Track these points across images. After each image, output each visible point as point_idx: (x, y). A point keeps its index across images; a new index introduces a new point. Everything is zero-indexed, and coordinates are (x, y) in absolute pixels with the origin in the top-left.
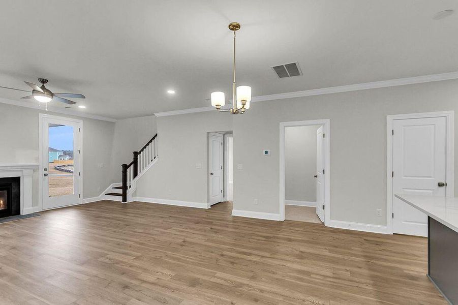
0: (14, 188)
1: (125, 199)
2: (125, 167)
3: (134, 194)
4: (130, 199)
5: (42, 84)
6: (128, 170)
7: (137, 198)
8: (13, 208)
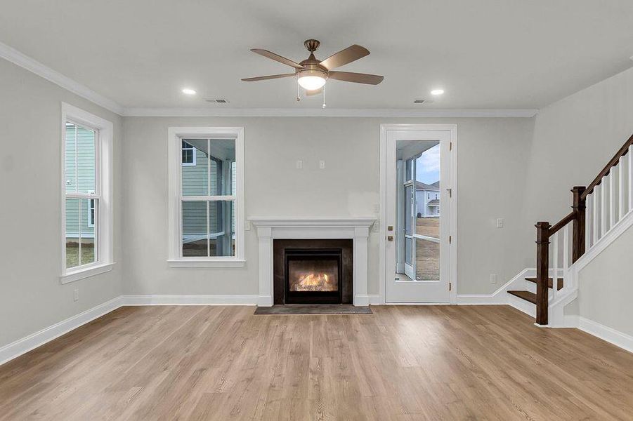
0: (345, 258)
1: (543, 317)
2: (545, 231)
3: (573, 307)
4: (557, 319)
5: (310, 53)
6: (554, 239)
7: (581, 318)
8: (343, 292)
